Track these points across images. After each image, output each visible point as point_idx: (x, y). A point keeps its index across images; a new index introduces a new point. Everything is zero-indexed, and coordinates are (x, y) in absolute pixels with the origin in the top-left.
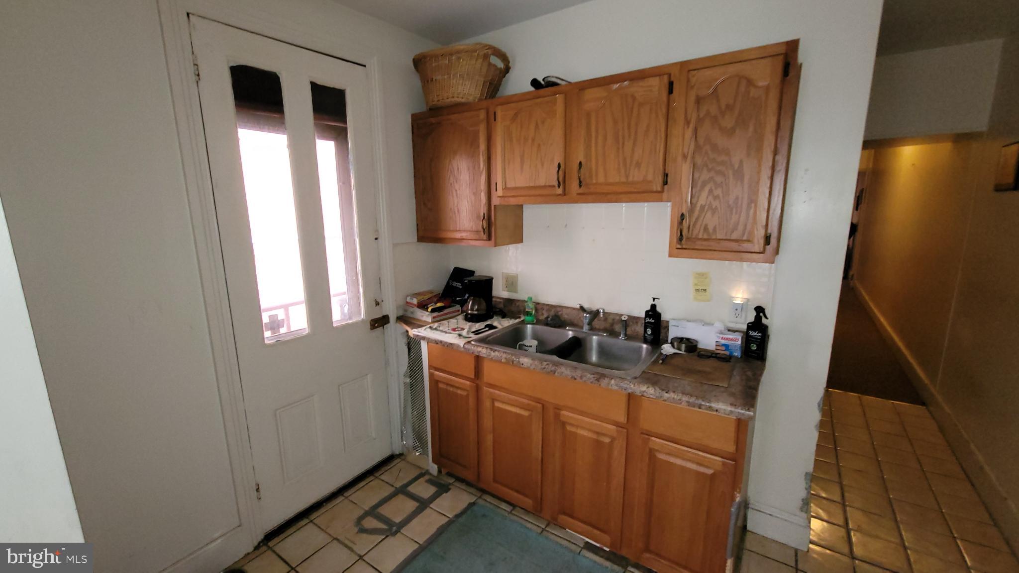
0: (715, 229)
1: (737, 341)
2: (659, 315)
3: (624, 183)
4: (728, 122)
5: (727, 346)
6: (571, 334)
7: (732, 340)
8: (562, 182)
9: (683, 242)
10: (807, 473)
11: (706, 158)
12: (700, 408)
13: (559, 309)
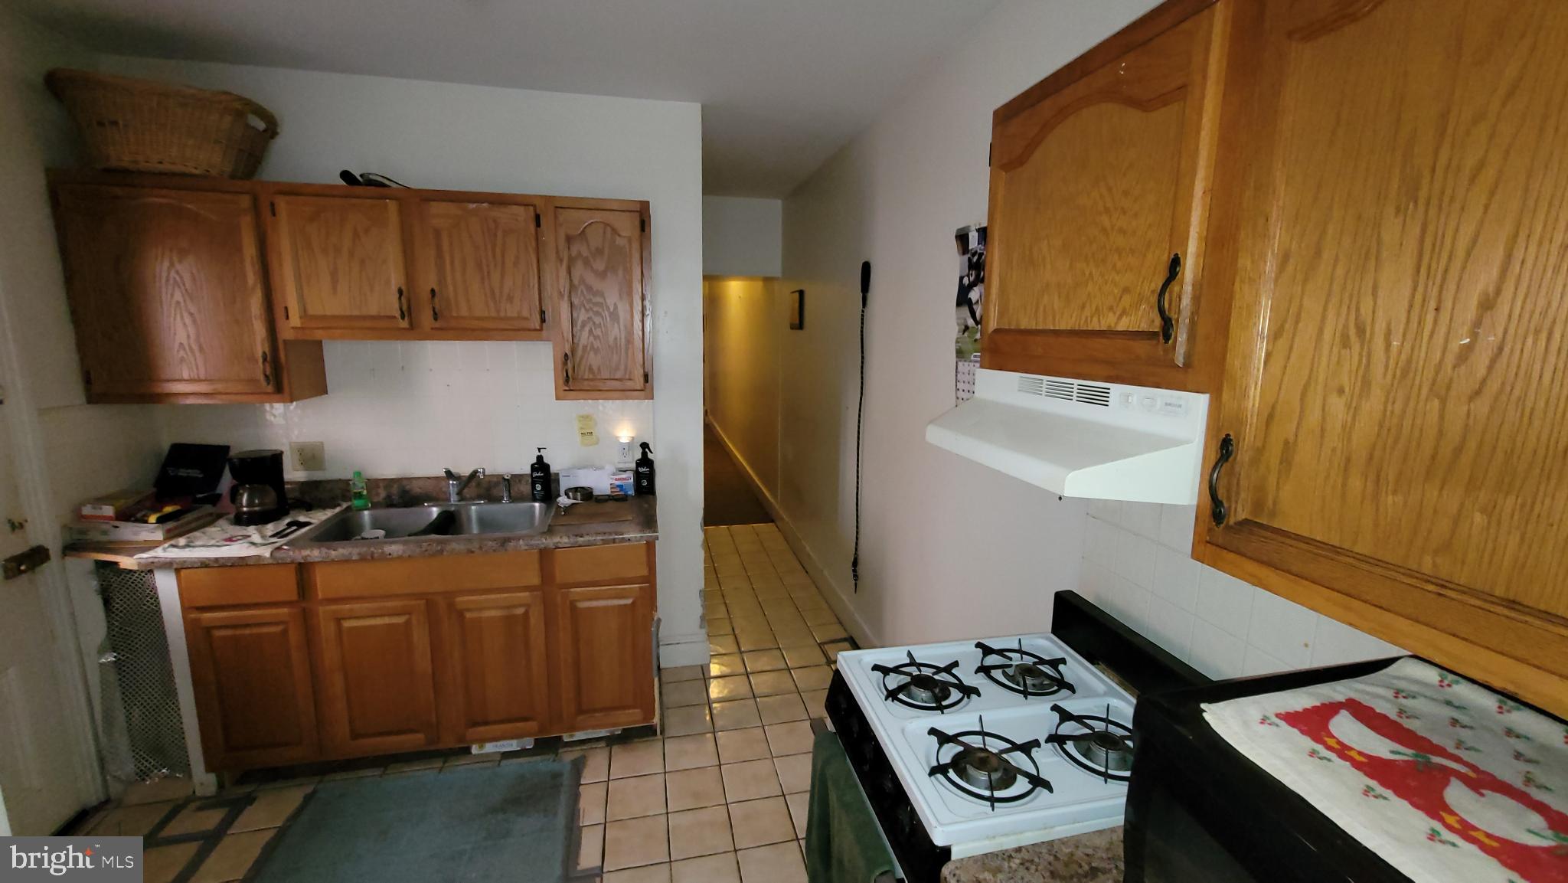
0: (599, 369)
1: (629, 479)
2: (548, 466)
3: (494, 318)
4: (600, 265)
5: (620, 486)
6: (435, 511)
7: (624, 479)
8: (407, 312)
9: (570, 383)
10: (700, 591)
11: (582, 298)
12: (614, 543)
13: (405, 483)
